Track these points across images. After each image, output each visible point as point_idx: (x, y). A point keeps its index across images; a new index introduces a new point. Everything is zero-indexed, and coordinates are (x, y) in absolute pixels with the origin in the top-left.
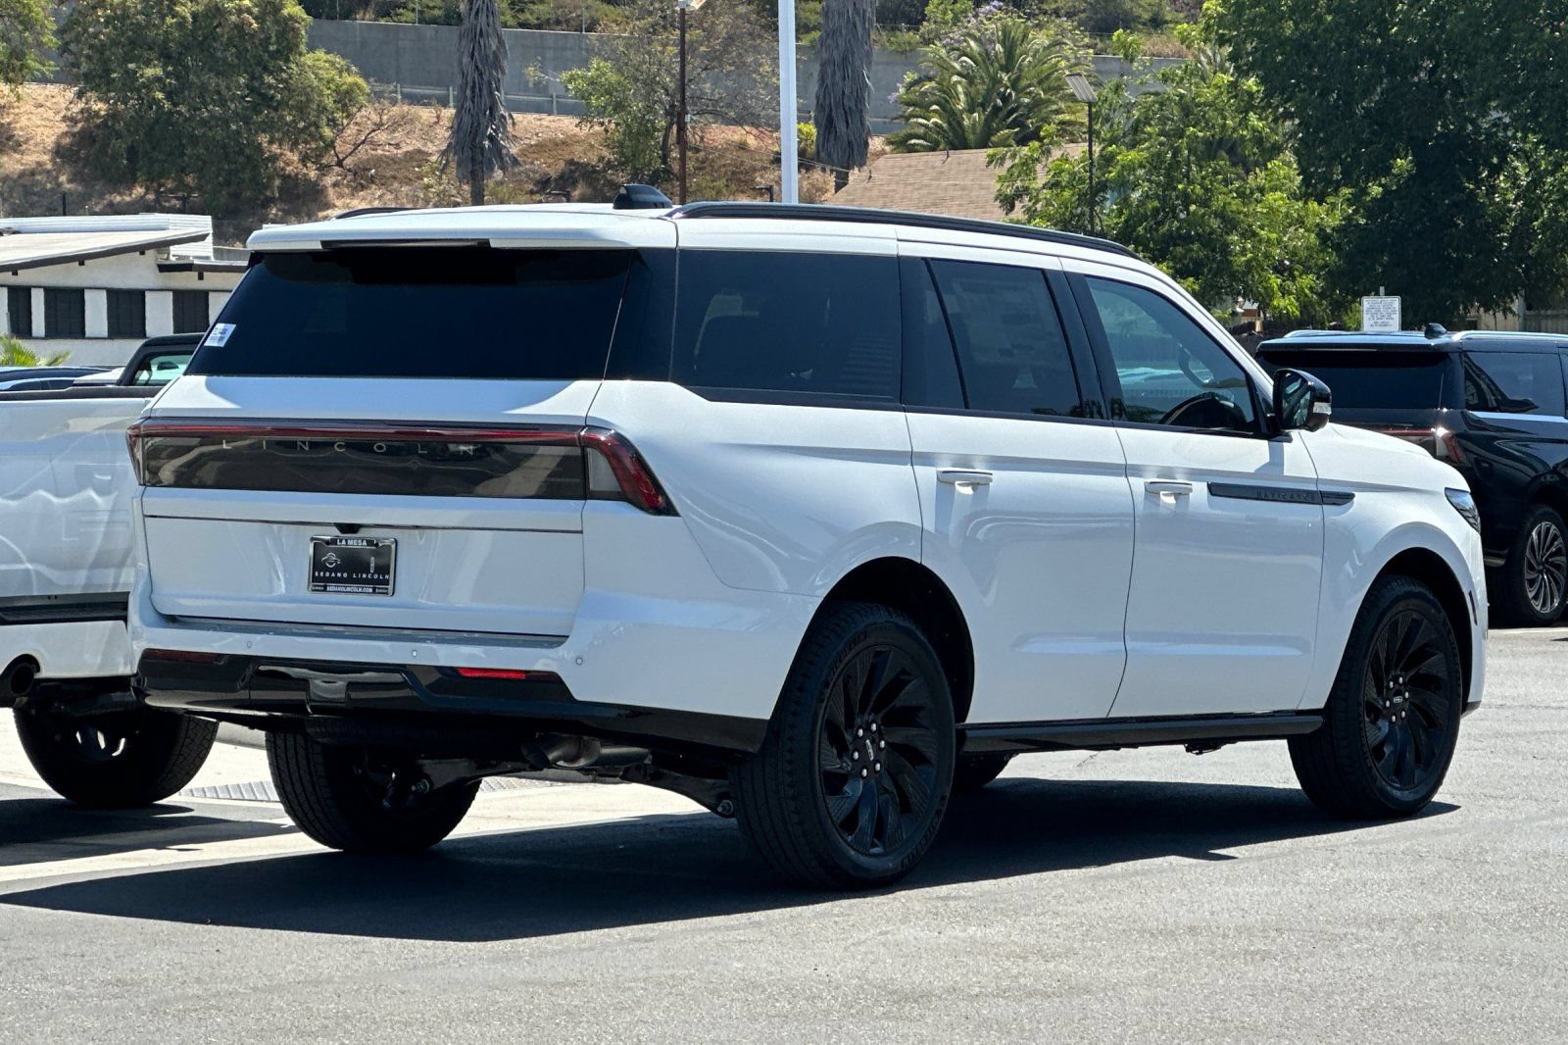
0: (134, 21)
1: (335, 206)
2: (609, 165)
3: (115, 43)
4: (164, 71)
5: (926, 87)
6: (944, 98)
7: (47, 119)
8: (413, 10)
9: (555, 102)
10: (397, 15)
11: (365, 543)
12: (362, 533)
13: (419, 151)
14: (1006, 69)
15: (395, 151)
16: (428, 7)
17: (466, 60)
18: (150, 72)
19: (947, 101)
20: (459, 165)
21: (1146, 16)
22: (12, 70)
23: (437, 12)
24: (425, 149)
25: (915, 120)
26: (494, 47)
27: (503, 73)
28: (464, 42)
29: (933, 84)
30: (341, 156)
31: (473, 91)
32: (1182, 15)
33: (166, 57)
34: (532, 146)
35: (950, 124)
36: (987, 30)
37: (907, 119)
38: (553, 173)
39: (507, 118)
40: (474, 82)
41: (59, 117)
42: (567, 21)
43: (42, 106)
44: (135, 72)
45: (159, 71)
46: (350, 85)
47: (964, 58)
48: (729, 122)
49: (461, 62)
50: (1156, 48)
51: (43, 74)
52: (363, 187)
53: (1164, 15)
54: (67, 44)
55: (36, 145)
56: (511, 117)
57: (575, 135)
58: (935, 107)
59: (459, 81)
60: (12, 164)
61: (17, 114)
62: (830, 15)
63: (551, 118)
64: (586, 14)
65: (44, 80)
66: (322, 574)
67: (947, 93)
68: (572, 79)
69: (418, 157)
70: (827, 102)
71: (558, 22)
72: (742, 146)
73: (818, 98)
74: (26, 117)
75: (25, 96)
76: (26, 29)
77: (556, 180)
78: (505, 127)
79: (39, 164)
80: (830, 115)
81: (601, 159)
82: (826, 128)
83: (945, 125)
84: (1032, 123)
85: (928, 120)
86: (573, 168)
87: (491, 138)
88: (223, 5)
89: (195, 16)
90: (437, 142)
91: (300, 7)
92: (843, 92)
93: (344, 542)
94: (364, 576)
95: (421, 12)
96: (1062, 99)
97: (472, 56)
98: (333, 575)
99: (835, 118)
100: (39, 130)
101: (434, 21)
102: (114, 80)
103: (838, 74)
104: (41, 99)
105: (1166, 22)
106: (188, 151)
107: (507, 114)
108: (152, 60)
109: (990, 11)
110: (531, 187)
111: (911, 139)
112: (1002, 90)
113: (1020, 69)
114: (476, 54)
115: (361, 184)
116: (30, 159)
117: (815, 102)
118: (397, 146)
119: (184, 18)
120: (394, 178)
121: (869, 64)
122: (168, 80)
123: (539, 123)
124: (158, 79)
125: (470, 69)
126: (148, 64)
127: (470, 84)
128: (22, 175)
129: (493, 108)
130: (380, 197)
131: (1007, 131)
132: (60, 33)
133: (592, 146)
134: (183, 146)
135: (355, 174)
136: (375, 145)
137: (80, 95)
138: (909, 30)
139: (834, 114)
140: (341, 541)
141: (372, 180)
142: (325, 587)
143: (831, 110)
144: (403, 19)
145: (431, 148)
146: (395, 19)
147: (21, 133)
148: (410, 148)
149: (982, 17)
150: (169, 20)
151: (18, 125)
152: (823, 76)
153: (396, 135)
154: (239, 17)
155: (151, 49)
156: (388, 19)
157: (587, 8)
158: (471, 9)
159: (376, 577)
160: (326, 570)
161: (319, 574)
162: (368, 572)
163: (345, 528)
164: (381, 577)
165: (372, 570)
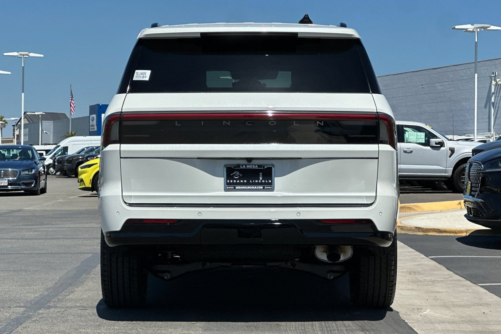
11: (257, 166)
12: (254, 162)
66: (231, 181)
93: (244, 166)
94: (257, 181)
98: (238, 181)
140: (242, 166)
142: (235, 188)
159: (263, 181)
160: (233, 179)
161: (230, 181)
162: (259, 180)
163: (249, 160)
164: (266, 182)
165: (261, 179)
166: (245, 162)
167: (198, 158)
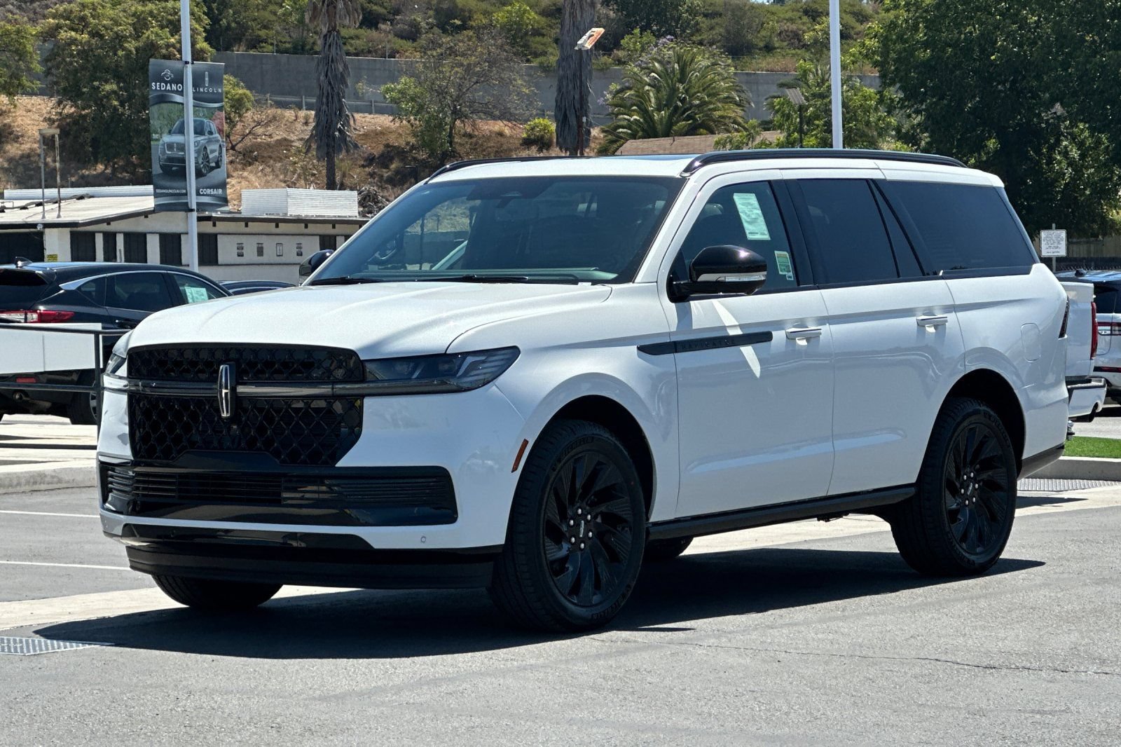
0: (96, 54)
1: (233, 177)
2: (413, 147)
3: (83, 68)
4: (118, 86)
5: (628, 94)
6: (639, 101)
7: (33, 120)
8: (272, 44)
9: (373, 105)
10: (261, 47)
13: (285, 139)
14: (681, 81)
15: (269, 140)
16: (281, 42)
17: (322, 78)
18: (108, 87)
19: (641, 103)
20: (318, 148)
21: (762, 44)
22: (11, 88)
23: (288, 45)
24: (289, 138)
25: (621, 116)
26: (341, 69)
27: (347, 86)
28: (321, 67)
29: (632, 92)
30: (234, 143)
31: (327, 99)
32: (785, 44)
33: (118, 77)
34: (360, 135)
35: (644, 119)
36: (664, 55)
37: (617, 115)
38: (376, 153)
39: (351, 117)
40: (328, 93)
41: (41, 119)
42: (376, 51)
43: (30, 111)
44: (98, 88)
45: (115, 87)
46: (241, 94)
47: (653, 74)
48: (494, 118)
49: (319, 79)
50: (770, 66)
51: (33, 89)
52: (250, 164)
53: (774, 44)
54: (50, 69)
55: (29, 138)
56: (353, 116)
57: (388, 128)
58: (635, 108)
59: (317, 92)
60: (13, 150)
61: (15, 117)
62: (564, 46)
63: (372, 116)
64: (388, 46)
65: (32, 94)
67: (642, 99)
68: (388, 90)
69: (285, 143)
70: (563, 104)
71: (369, 52)
72: (501, 134)
73: (556, 101)
74: (20, 118)
75: (18, 105)
76: (20, 60)
77: (378, 158)
78: (348, 122)
79: (32, 150)
80: (565, 112)
81: (408, 143)
82: (562, 122)
83: (641, 120)
84: (699, 117)
85: (631, 116)
86: (389, 149)
87: (340, 130)
88: (157, 42)
89: (137, 49)
90: (297, 133)
91: (206, 43)
92: (574, 98)
95: (277, 45)
96: (719, 100)
97: (326, 76)
99: (568, 115)
100: (29, 127)
101: (286, 51)
102: (84, 93)
103: (571, 86)
104: (29, 107)
105: (775, 48)
106: (135, 140)
107: (350, 114)
108: (109, 79)
109: (665, 42)
110: (362, 163)
111: (619, 128)
112: (680, 95)
113: (690, 81)
114: (329, 74)
115: (249, 162)
116: (26, 147)
117: (554, 104)
118: (270, 136)
119: (130, 51)
120: (271, 157)
121: (590, 79)
122: (121, 93)
123: (363, 120)
124: (114, 92)
125: (325, 85)
126: (107, 81)
127: (325, 94)
128: (22, 156)
129: (341, 109)
130: (262, 170)
131: (684, 123)
132: (45, 61)
133: (401, 135)
134: (130, 137)
135: (244, 155)
136: (256, 136)
137: (59, 103)
138: (604, 55)
139: (568, 112)
141: (256, 159)
143: (566, 110)
144: (265, 50)
145: (293, 137)
146: (260, 50)
147: (18, 129)
148: (279, 138)
149: (660, 46)
150: (120, 53)
151: (16, 124)
152: (560, 88)
153: (269, 128)
154: (167, 50)
155: (107, 72)
156: (255, 50)
157: (388, 42)
158: (325, 44)
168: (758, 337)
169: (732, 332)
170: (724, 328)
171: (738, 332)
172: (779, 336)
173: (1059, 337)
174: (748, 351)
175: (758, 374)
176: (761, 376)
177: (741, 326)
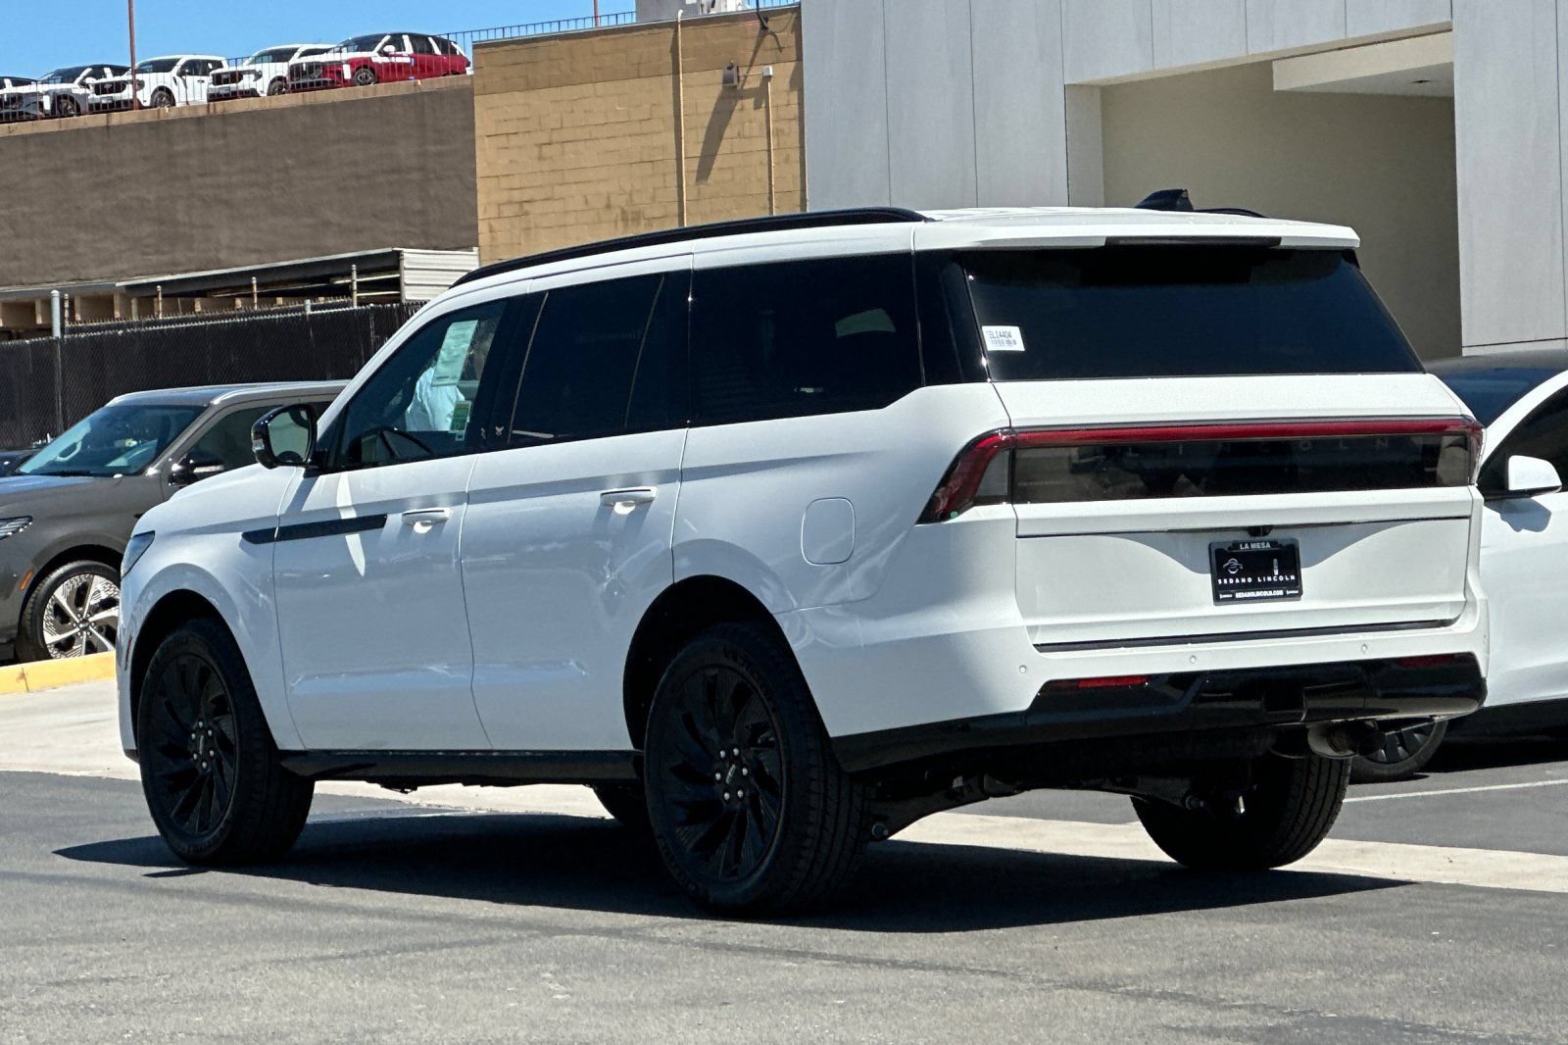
11: (1268, 546)
66: (1225, 581)
93: (1247, 547)
94: (1269, 579)
98: (1237, 581)
140: (1243, 545)
142: (1234, 596)
159: (1281, 578)
160: (1229, 576)
161: (1223, 581)
162: (1272, 575)
163: (1256, 531)
164: (1287, 579)
165: (1276, 572)
166: (1245, 536)
167: (1170, 531)
168: (370, 522)
169: (346, 515)
170: (336, 510)
171: (351, 514)
172: (394, 520)
173: (920, 521)
174: (353, 540)
175: (362, 572)
176: (366, 574)
177: (356, 507)
